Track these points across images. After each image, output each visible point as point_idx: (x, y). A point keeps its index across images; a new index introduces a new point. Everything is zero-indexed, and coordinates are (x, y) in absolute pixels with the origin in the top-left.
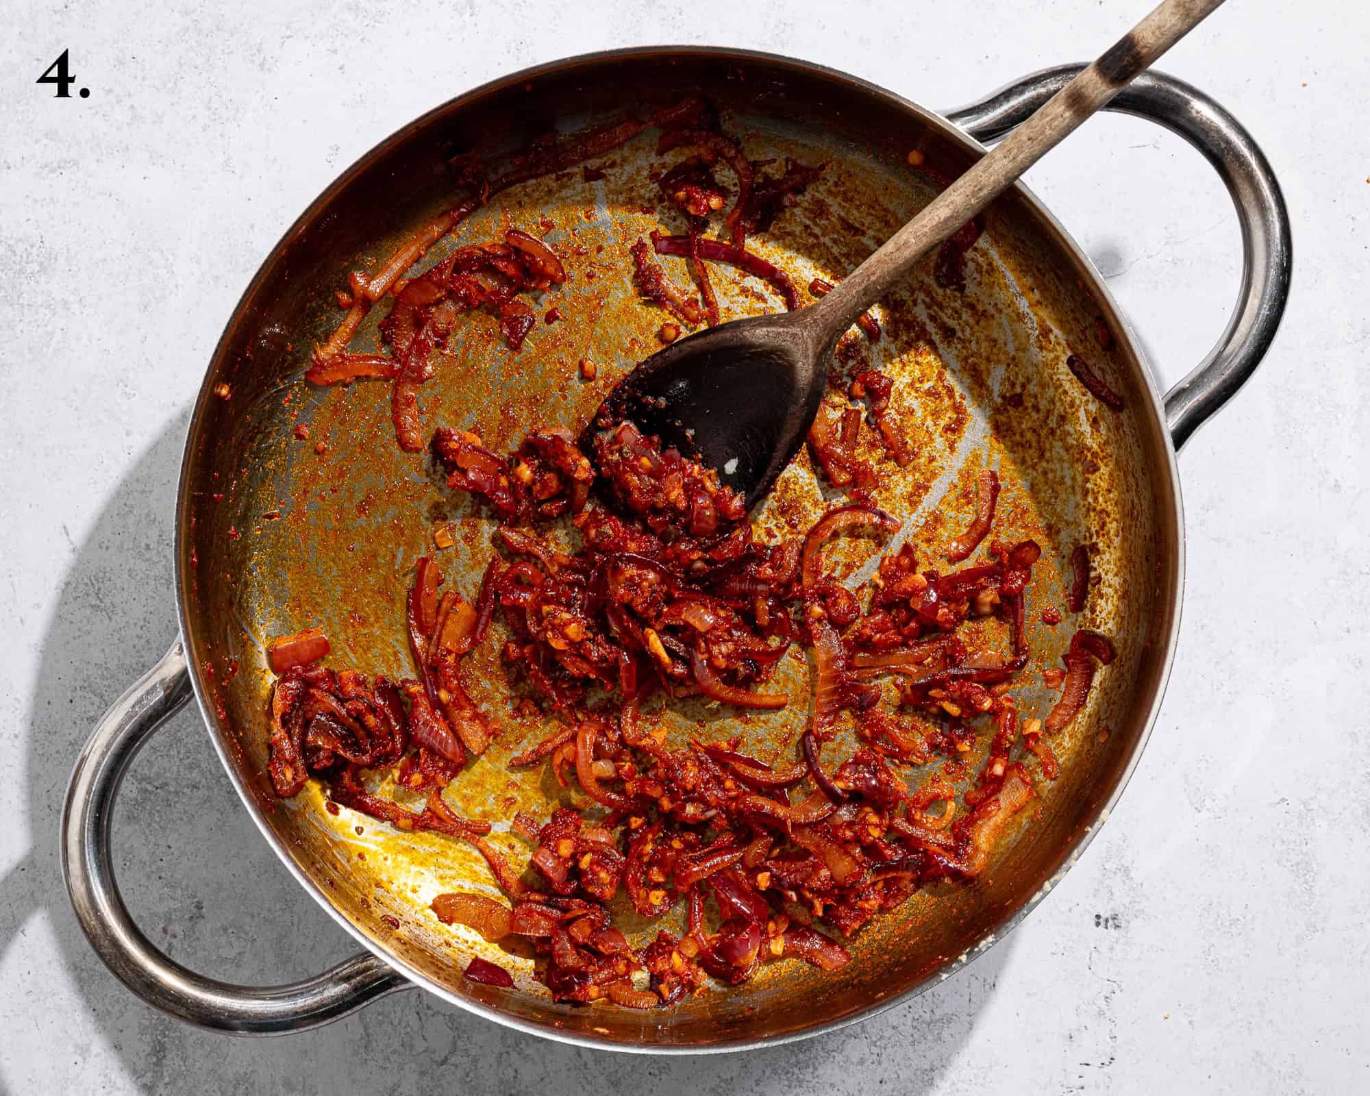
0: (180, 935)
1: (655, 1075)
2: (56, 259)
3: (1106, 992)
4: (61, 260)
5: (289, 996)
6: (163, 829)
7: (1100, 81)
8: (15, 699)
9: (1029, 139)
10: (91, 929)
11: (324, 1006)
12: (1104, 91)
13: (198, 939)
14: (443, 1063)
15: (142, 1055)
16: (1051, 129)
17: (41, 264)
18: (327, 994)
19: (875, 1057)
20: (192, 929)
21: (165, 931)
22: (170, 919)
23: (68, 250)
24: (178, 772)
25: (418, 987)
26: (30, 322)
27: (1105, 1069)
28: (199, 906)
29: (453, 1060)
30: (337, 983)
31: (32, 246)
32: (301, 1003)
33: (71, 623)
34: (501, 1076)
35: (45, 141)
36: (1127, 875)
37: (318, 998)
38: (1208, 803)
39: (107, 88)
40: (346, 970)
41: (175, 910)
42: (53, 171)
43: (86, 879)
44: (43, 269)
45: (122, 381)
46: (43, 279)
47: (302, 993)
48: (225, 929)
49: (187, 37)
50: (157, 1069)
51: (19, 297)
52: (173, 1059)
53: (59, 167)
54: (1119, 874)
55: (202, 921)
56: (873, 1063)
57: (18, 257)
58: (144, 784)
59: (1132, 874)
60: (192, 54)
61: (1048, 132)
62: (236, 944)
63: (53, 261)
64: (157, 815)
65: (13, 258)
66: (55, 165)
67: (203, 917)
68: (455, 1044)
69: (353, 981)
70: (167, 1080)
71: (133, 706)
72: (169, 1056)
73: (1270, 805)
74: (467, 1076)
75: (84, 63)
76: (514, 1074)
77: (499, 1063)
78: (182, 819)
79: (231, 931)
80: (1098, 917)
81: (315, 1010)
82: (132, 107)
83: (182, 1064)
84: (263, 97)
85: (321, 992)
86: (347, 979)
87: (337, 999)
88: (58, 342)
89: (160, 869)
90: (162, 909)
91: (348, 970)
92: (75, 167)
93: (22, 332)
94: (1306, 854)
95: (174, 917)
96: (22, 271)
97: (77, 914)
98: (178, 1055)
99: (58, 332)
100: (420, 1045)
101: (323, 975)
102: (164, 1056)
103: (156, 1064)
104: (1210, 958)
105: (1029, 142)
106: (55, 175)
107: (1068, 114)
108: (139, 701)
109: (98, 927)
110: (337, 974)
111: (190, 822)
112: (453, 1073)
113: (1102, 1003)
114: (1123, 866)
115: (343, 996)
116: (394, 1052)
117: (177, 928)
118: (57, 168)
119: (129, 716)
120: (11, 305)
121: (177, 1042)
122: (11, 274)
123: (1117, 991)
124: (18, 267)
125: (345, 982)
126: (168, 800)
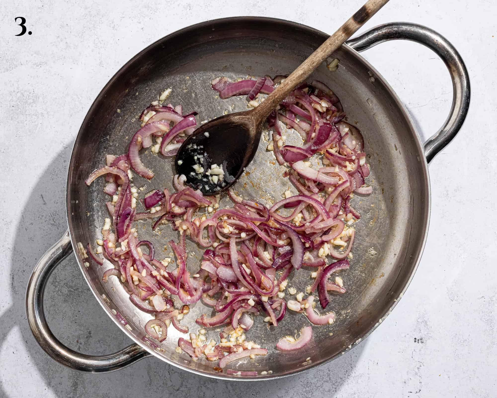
0: (83, 343)
1: (254, 395)
2: (39, 98)
3: (418, 366)
4: (41, 98)
5: (107, 359)
6: (77, 305)
7: (354, 23)
8: (24, 258)
9: (330, 44)
10: (36, 335)
11: (120, 363)
12: (356, 26)
13: (89, 345)
14: (178, 390)
15: (69, 386)
16: (337, 40)
17: (33, 100)
18: (121, 358)
19: (334, 389)
20: (87, 341)
21: (77, 342)
22: (80, 337)
23: (43, 95)
24: (82, 284)
25: (153, 356)
26: (29, 121)
27: (418, 394)
28: (90, 333)
29: (181, 389)
30: (124, 355)
31: (30, 93)
32: (112, 362)
33: (44, 230)
34: (199, 395)
35: (35, 55)
36: (426, 323)
37: (118, 360)
38: (456, 298)
39: (57, 36)
40: (128, 350)
41: (81, 334)
42: (37, 66)
43: (35, 317)
44: (34, 102)
45: (62, 142)
46: (34, 105)
47: (112, 358)
48: (99, 341)
49: (86, 17)
50: (74, 391)
51: (25, 112)
52: (80, 388)
53: (40, 64)
54: (423, 323)
55: (91, 338)
56: (333, 391)
57: (25, 97)
58: (70, 289)
59: (428, 323)
60: (88, 23)
61: (337, 42)
62: (103, 346)
63: (37, 99)
64: (75, 300)
65: (23, 98)
66: (39, 63)
67: (91, 337)
68: (182, 383)
69: (131, 354)
70: (78, 396)
71: (51, 255)
72: (79, 387)
73: (478, 299)
74: (187, 395)
75: (49, 27)
76: (203, 394)
77: (198, 390)
78: (84, 301)
79: (101, 342)
80: (415, 339)
81: (116, 364)
82: (67, 43)
83: (83, 390)
84: (114, 39)
85: (119, 358)
86: (128, 353)
87: (125, 360)
88: (39, 128)
89: (76, 320)
90: (77, 334)
91: (129, 350)
92: (46, 65)
93: (26, 124)
94: (491, 317)
95: (81, 337)
96: (26, 102)
97: (31, 329)
98: (82, 387)
99: (40, 125)
100: (169, 384)
101: (120, 351)
102: (77, 387)
103: (74, 390)
104: (456, 354)
105: (330, 46)
106: (38, 67)
107: (343, 35)
108: (53, 253)
109: (39, 334)
110: (125, 351)
111: (87, 302)
112: (182, 394)
113: (417, 370)
114: (424, 320)
115: (127, 359)
116: (161, 386)
117: (82, 341)
118: (40, 65)
119: (50, 258)
120: (22, 114)
121: (82, 382)
122: (22, 103)
123: (422, 366)
124: (25, 101)
125: (127, 354)
126: (79, 295)
